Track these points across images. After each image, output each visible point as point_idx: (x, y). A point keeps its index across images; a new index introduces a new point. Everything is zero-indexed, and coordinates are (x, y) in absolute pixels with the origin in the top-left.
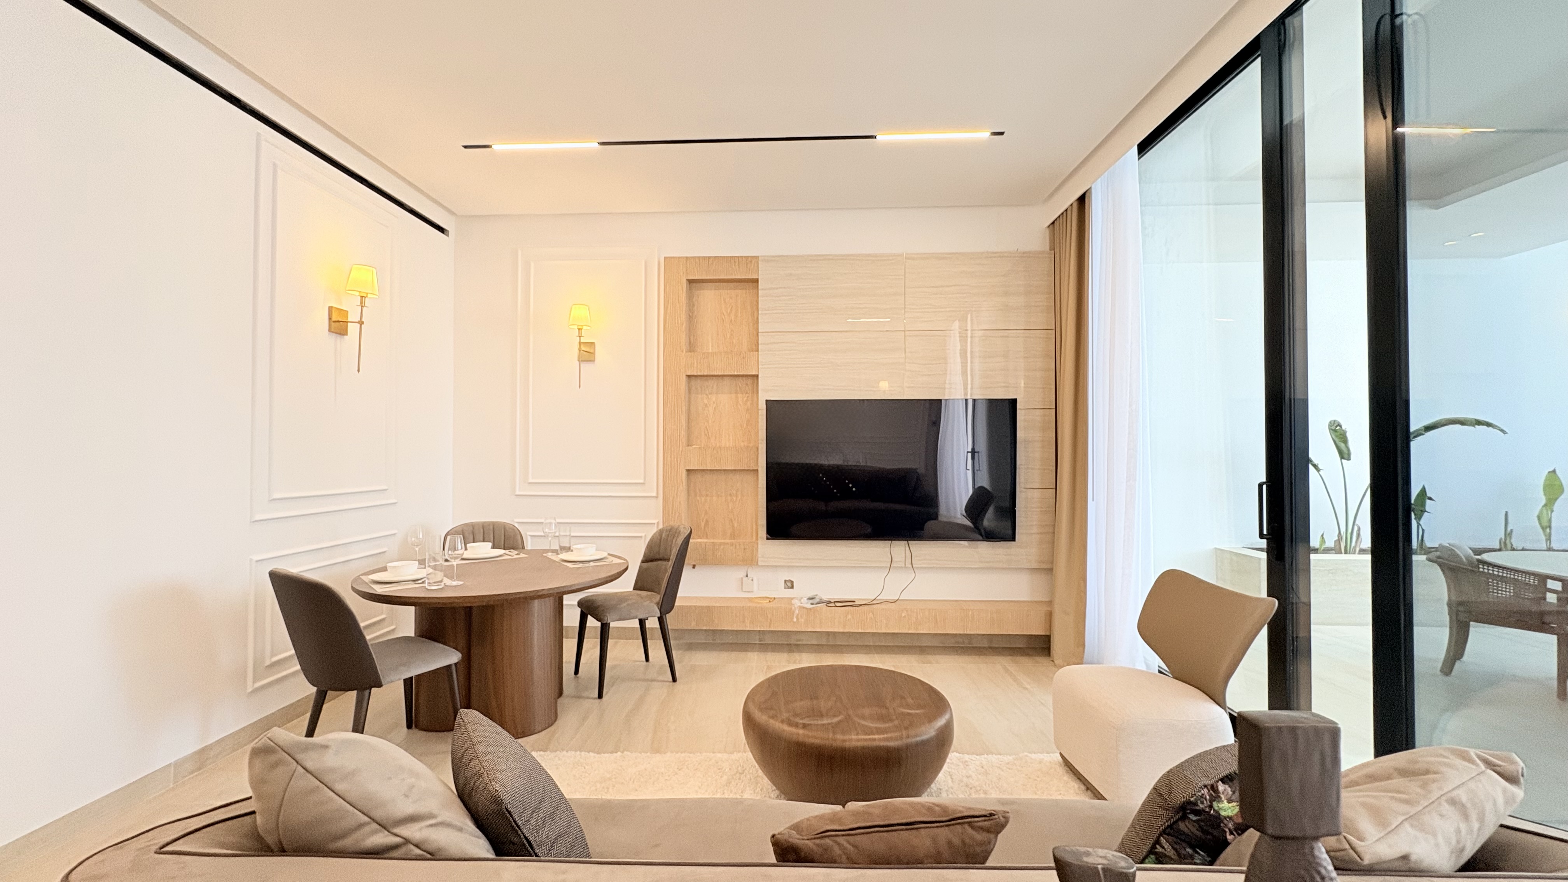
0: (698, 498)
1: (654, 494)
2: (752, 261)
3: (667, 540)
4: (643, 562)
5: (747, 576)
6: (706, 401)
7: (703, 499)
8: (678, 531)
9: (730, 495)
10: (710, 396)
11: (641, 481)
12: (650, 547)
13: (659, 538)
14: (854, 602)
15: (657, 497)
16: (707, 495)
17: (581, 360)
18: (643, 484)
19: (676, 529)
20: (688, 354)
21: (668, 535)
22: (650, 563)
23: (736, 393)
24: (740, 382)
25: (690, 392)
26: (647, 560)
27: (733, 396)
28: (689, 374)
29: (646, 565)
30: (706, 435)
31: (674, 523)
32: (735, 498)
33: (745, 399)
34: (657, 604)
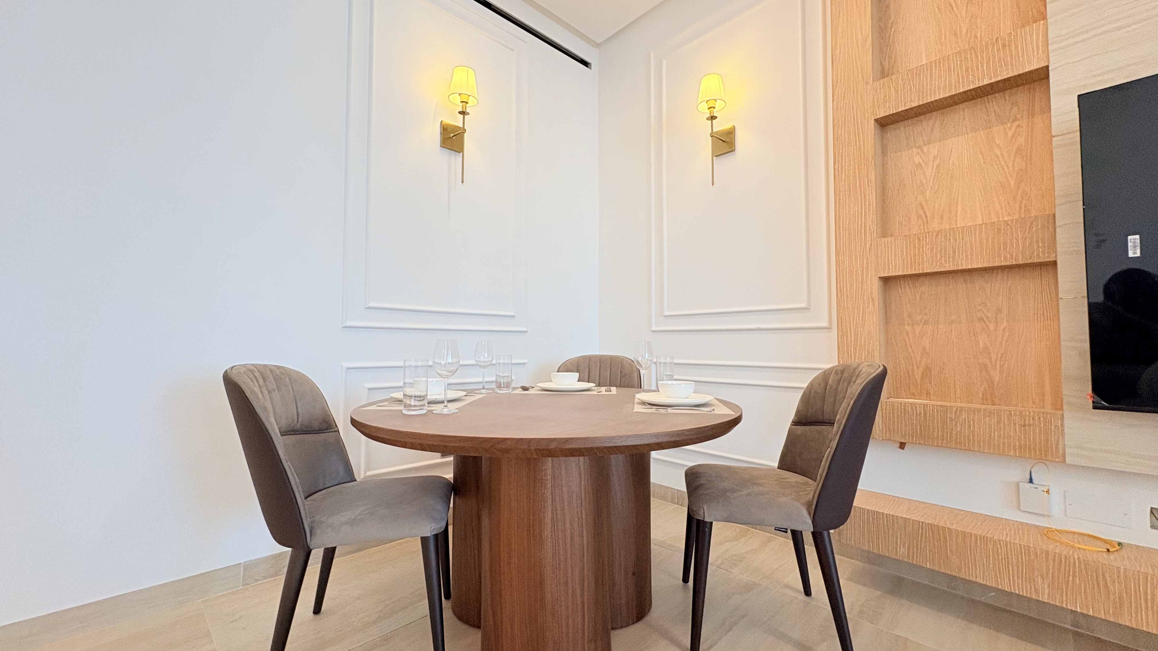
0: (909, 328)
1: (825, 324)
3: (836, 389)
4: (797, 422)
5: (1031, 481)
6: (917, 159)
7: (918, 329)
8: (857, 372)
9: (981, 319)
10: (925, 149)
11: (804, 305)
12: (807, 399)
13: (823, 385)
15: (829, 328)
16: (926, 323)
17: (717, 154)
18: (807, 309)
19: (855, 369)
20: (877, 84)
21: (839, 381)
22: (807, 428)
23: (989, 127)
25: (884, 153)
26: (800, 421)
27: (981, 132)
28: (882, 115)
29: (800, 429)
30: (919, 217)
31: (853, 362)
32: (992, 327)
34: (808, 505)
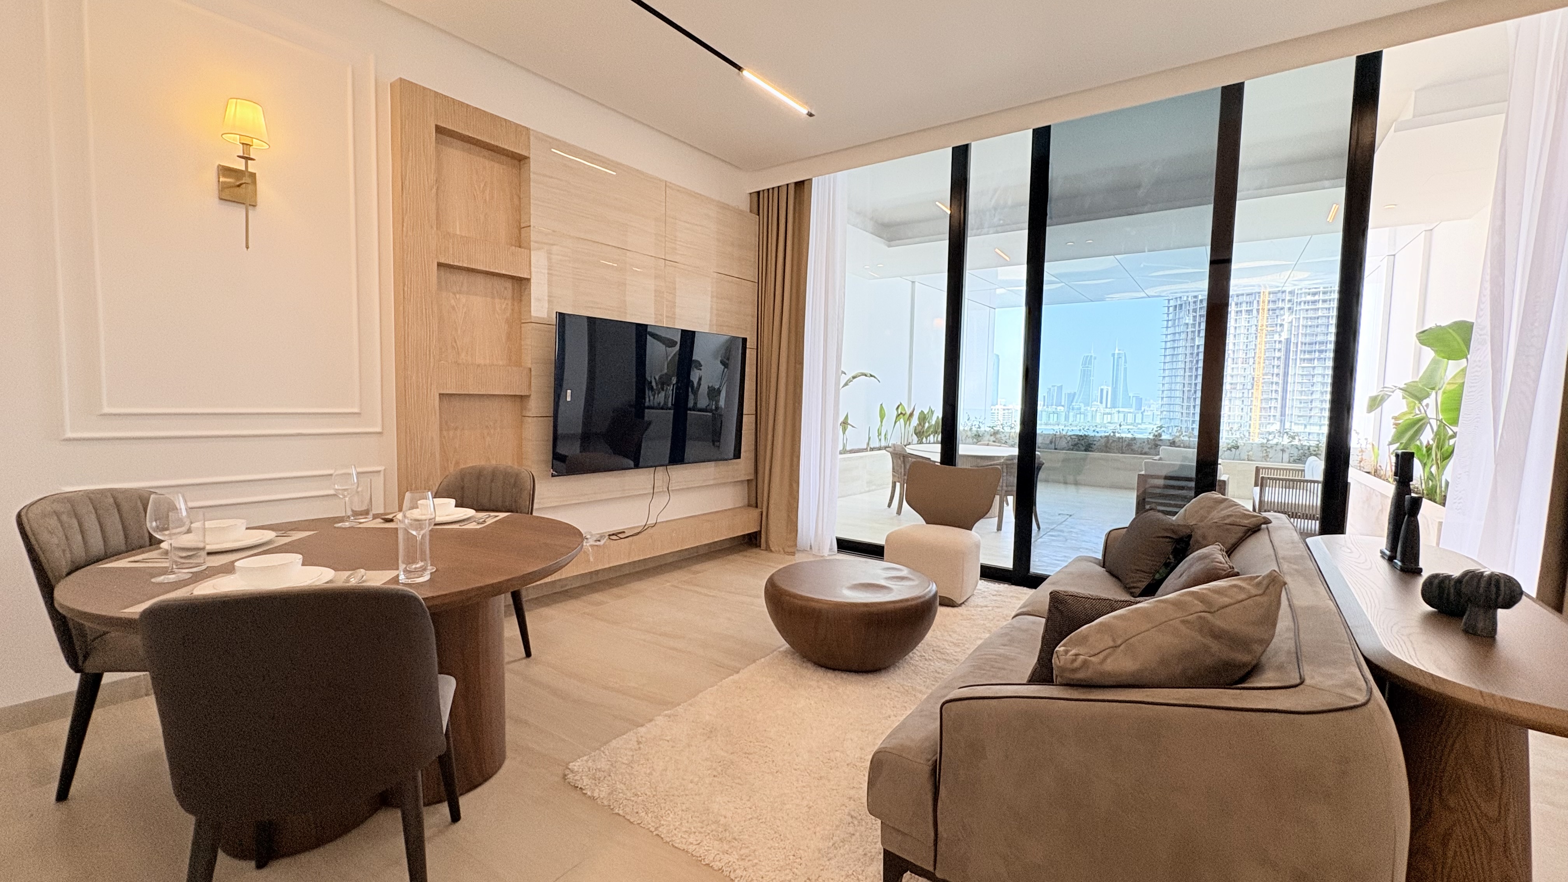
1: (377, 429)
2: (522, 131)
6: (453, 302)
7: (451, 433)
9: (487, 427)
10: (458, 296)
11: (355, 410)
14: (624, 532)
15: (382, 433)
16: (456, 428)
17: (225, 198)
20: (438, 232)
23: (493, 298)
24: (498, 283)
25: (437, 285)
27: (489, 299)
28: (442, 261)
30: (453, 348)
32: (492, 432)
33: (504, 307)
